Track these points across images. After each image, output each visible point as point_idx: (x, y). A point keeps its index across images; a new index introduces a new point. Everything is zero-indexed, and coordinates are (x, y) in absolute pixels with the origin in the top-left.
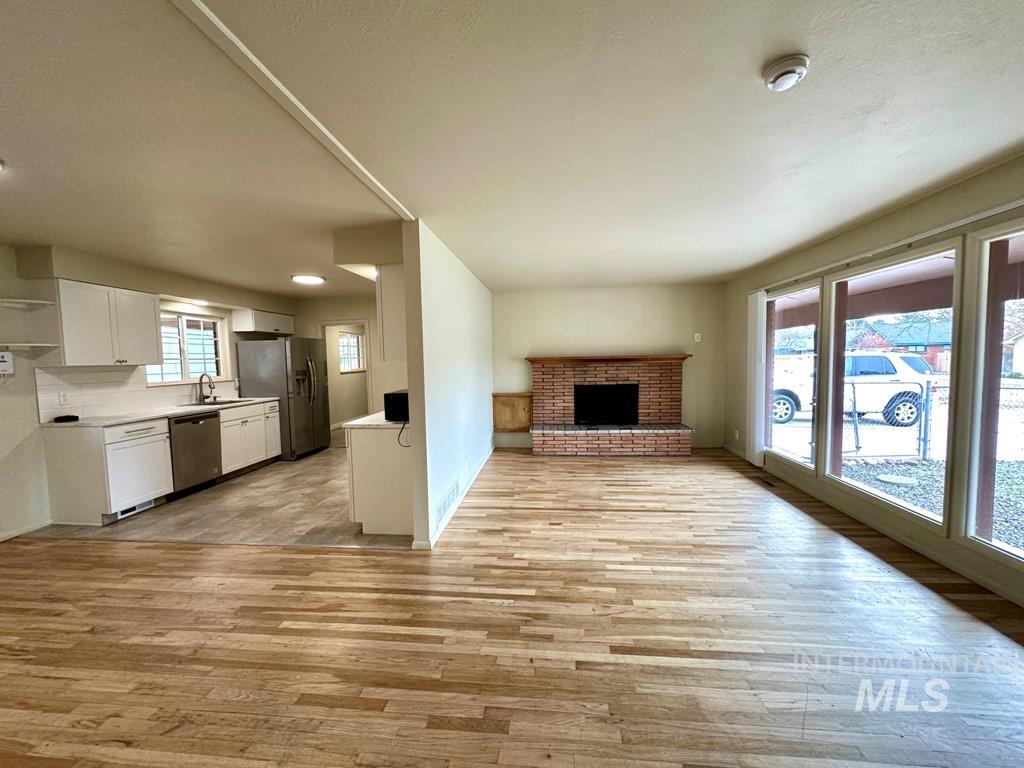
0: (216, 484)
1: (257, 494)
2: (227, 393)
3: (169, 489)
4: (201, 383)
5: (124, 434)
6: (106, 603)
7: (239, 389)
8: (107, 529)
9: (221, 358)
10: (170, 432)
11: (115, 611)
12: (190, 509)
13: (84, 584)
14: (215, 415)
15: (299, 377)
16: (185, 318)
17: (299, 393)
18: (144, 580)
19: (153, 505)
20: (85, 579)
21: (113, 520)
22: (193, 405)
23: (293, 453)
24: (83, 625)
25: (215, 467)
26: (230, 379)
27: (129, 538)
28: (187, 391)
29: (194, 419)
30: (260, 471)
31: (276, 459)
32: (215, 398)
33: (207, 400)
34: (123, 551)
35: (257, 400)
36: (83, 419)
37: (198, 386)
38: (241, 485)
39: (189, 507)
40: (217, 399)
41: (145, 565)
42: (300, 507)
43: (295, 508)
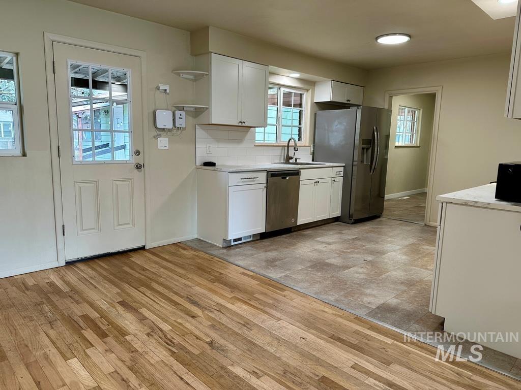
0: (291, 232)
1: (324, 249)
2: (304, 156)
3: (262, 230)
4: (288, 146)
5: (240, 180)
6: (220, 319)
7: (313, 154)
8: (225, 251)
9: (303, 126)
10: (267, 183)
11: (226, 330)
12: (275, 250)
13: (209, 295)
14: (297, 173)
15: (364, 146)
16: (283, 89)
17: (362, 162)
18: (245, 307)
19: (251, 239)
20: (211, 290)
21: (229, 245)
22: (282, 163)
23: (350, 216)
24: (206, 335)
25: (293, 218)
26: (308, 145)
27: (236, 263)
28: (278, 152)
29: (283, 174)
30: (324, 227)
31: (336, 219)
32: (296, 159)
33: (291, 161)
34: (233, 274)
35: (328, 164)
36: (218, 166)
37: (286, 148)
38: (310, 237)
39: (274, 247)
40: (298, 161)
41: (245, 291)
42: (364, 273)
43: (360, 273)
